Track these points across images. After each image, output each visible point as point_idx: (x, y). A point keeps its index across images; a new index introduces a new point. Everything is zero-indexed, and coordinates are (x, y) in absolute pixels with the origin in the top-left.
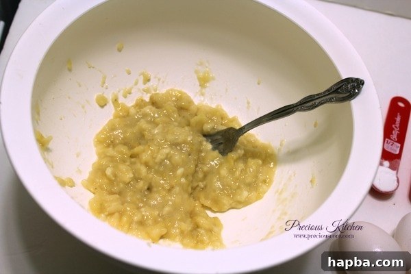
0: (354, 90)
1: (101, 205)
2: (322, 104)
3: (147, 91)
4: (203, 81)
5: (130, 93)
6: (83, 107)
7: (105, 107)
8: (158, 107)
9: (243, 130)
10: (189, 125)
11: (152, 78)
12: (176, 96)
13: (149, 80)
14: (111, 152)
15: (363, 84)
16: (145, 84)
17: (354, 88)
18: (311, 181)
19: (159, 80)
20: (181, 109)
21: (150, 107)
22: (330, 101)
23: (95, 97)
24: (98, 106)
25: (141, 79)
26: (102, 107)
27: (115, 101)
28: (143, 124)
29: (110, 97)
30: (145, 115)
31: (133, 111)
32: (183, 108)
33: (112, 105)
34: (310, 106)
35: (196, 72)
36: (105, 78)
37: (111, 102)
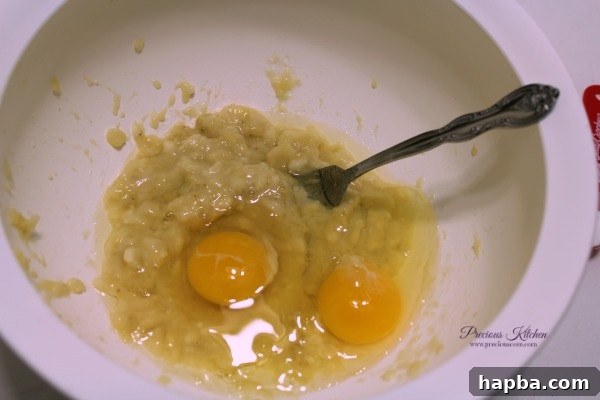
0: (542, 106)
1: (130, 318)
2: (488, 129)
3: (190, 114)
4: (282, 89)
5: (163, 120)
6: (87, 153)
7: (124, 147)
8: (210, 136)
9: (354, 172)
10: (265, 160)
11: (196, 91)
12: (239, 116)
13: (192, 96)
14: (130, 217)
15: (557, 95)
16: (185, 102)
17: (542, 102)
18: (473, 248)
19: (209, 93)
20: (250, 137)
21: (197, 136)
22: (501, 124)
23: (105, 134)
24: (111, 147)
25: (179, 94)
26: (119, 148)
27: (140, 136)
28: (187, 164)
29: (129, 130)
30: (190, 150)
31: (169, 146)
32: (253, 134)
33: (134, 143)
34: (466, 134)
35: (269, 75)
36: (118, 99)
37: (132, 139)
